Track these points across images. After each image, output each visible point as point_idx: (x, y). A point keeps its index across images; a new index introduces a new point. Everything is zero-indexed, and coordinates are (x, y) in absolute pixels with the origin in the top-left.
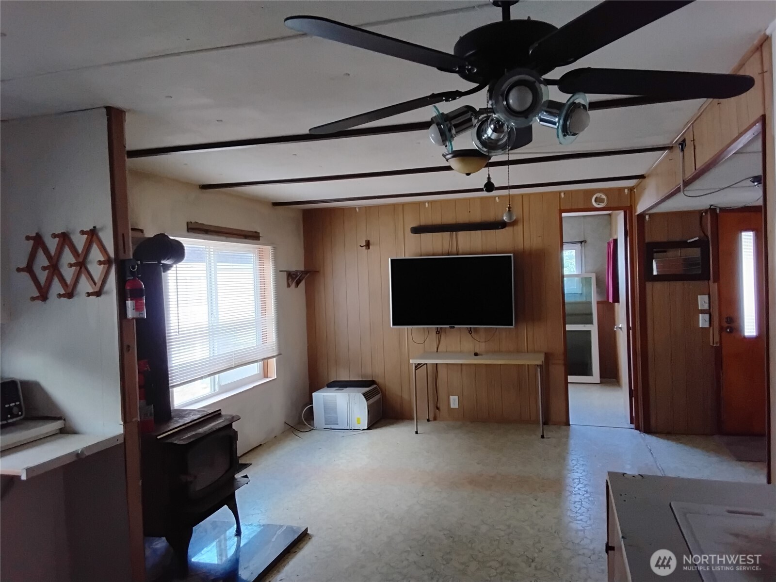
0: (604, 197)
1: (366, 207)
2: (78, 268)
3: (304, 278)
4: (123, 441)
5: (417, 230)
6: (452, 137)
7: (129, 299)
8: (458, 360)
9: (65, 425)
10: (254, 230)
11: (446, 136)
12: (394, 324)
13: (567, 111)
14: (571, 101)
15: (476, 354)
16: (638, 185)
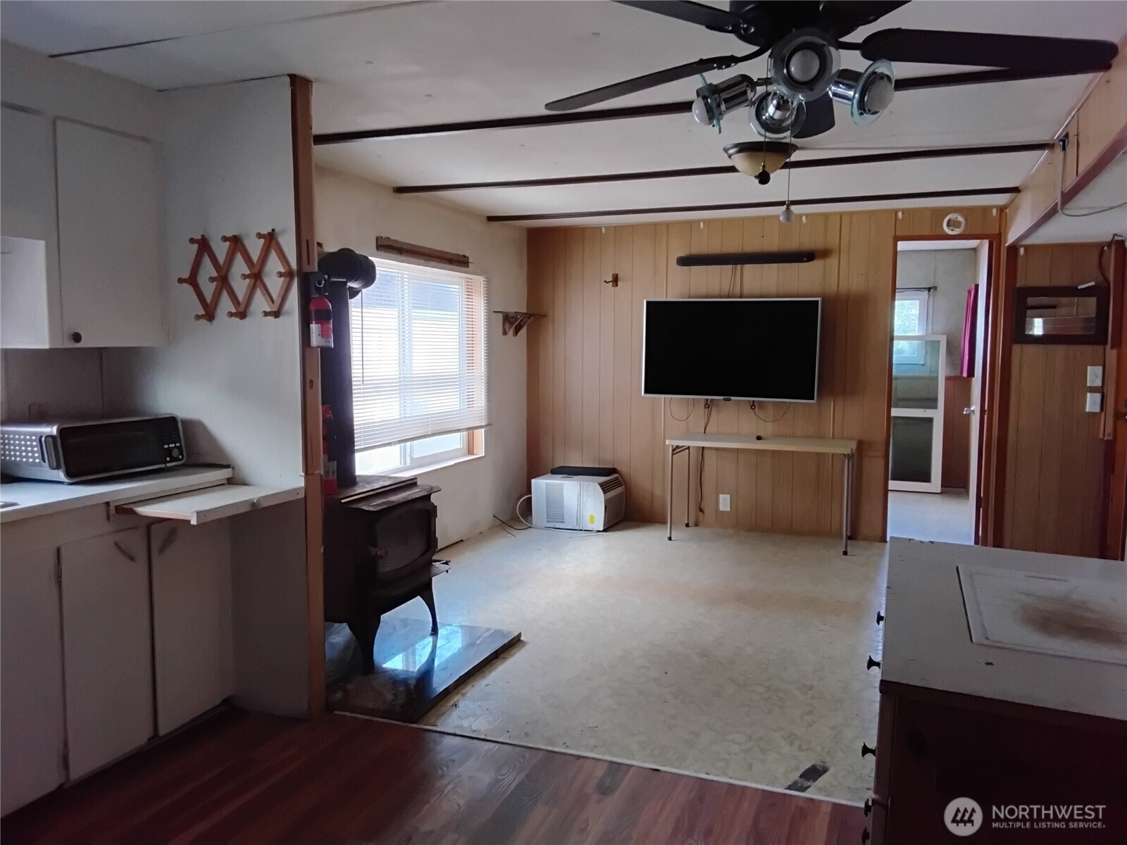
0: (960, 219)
1: (615, 227)
2: (253, 280)
3: (526, 323)
4: (304, 496)
5: (685, 261)
6: (721, 114)
7: (314, 322)
8: (732, 444)
9: (233, 474)
10: (461, 253)
11: (713, 114)
12: (646, 392)
13: (866, 82)
14: (870, 70)
15: (759, 438)
16: (1012, 201)
